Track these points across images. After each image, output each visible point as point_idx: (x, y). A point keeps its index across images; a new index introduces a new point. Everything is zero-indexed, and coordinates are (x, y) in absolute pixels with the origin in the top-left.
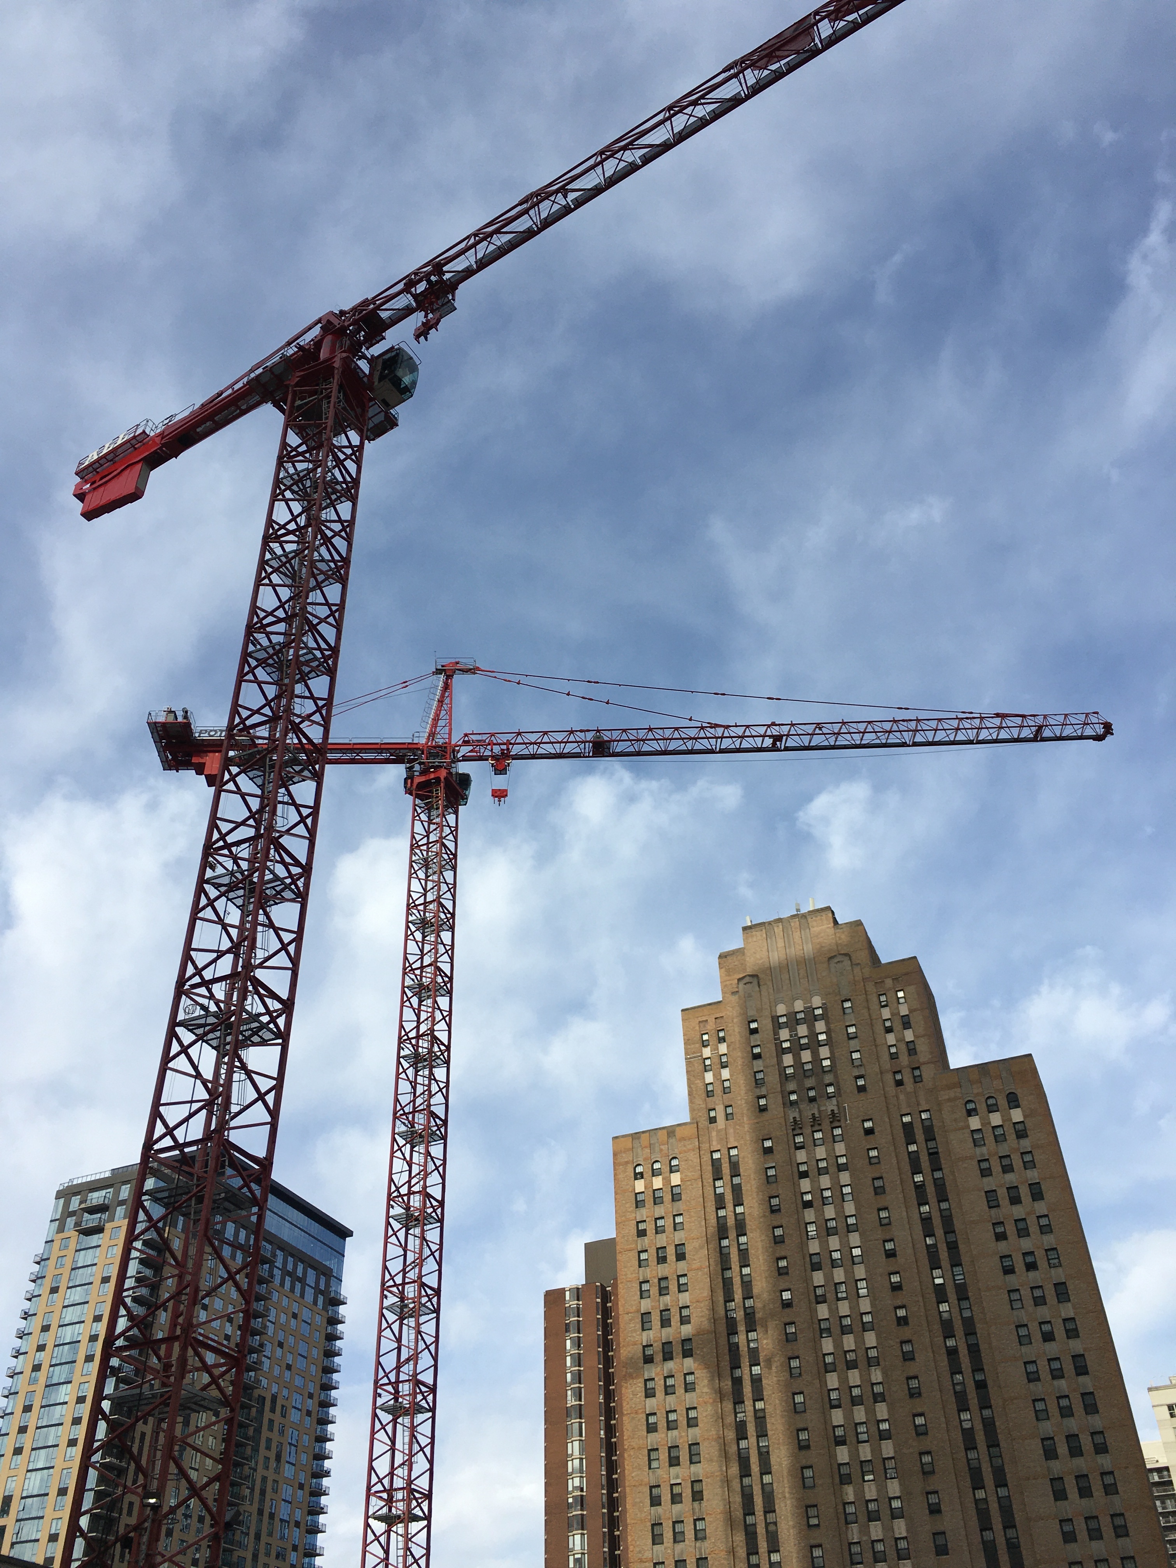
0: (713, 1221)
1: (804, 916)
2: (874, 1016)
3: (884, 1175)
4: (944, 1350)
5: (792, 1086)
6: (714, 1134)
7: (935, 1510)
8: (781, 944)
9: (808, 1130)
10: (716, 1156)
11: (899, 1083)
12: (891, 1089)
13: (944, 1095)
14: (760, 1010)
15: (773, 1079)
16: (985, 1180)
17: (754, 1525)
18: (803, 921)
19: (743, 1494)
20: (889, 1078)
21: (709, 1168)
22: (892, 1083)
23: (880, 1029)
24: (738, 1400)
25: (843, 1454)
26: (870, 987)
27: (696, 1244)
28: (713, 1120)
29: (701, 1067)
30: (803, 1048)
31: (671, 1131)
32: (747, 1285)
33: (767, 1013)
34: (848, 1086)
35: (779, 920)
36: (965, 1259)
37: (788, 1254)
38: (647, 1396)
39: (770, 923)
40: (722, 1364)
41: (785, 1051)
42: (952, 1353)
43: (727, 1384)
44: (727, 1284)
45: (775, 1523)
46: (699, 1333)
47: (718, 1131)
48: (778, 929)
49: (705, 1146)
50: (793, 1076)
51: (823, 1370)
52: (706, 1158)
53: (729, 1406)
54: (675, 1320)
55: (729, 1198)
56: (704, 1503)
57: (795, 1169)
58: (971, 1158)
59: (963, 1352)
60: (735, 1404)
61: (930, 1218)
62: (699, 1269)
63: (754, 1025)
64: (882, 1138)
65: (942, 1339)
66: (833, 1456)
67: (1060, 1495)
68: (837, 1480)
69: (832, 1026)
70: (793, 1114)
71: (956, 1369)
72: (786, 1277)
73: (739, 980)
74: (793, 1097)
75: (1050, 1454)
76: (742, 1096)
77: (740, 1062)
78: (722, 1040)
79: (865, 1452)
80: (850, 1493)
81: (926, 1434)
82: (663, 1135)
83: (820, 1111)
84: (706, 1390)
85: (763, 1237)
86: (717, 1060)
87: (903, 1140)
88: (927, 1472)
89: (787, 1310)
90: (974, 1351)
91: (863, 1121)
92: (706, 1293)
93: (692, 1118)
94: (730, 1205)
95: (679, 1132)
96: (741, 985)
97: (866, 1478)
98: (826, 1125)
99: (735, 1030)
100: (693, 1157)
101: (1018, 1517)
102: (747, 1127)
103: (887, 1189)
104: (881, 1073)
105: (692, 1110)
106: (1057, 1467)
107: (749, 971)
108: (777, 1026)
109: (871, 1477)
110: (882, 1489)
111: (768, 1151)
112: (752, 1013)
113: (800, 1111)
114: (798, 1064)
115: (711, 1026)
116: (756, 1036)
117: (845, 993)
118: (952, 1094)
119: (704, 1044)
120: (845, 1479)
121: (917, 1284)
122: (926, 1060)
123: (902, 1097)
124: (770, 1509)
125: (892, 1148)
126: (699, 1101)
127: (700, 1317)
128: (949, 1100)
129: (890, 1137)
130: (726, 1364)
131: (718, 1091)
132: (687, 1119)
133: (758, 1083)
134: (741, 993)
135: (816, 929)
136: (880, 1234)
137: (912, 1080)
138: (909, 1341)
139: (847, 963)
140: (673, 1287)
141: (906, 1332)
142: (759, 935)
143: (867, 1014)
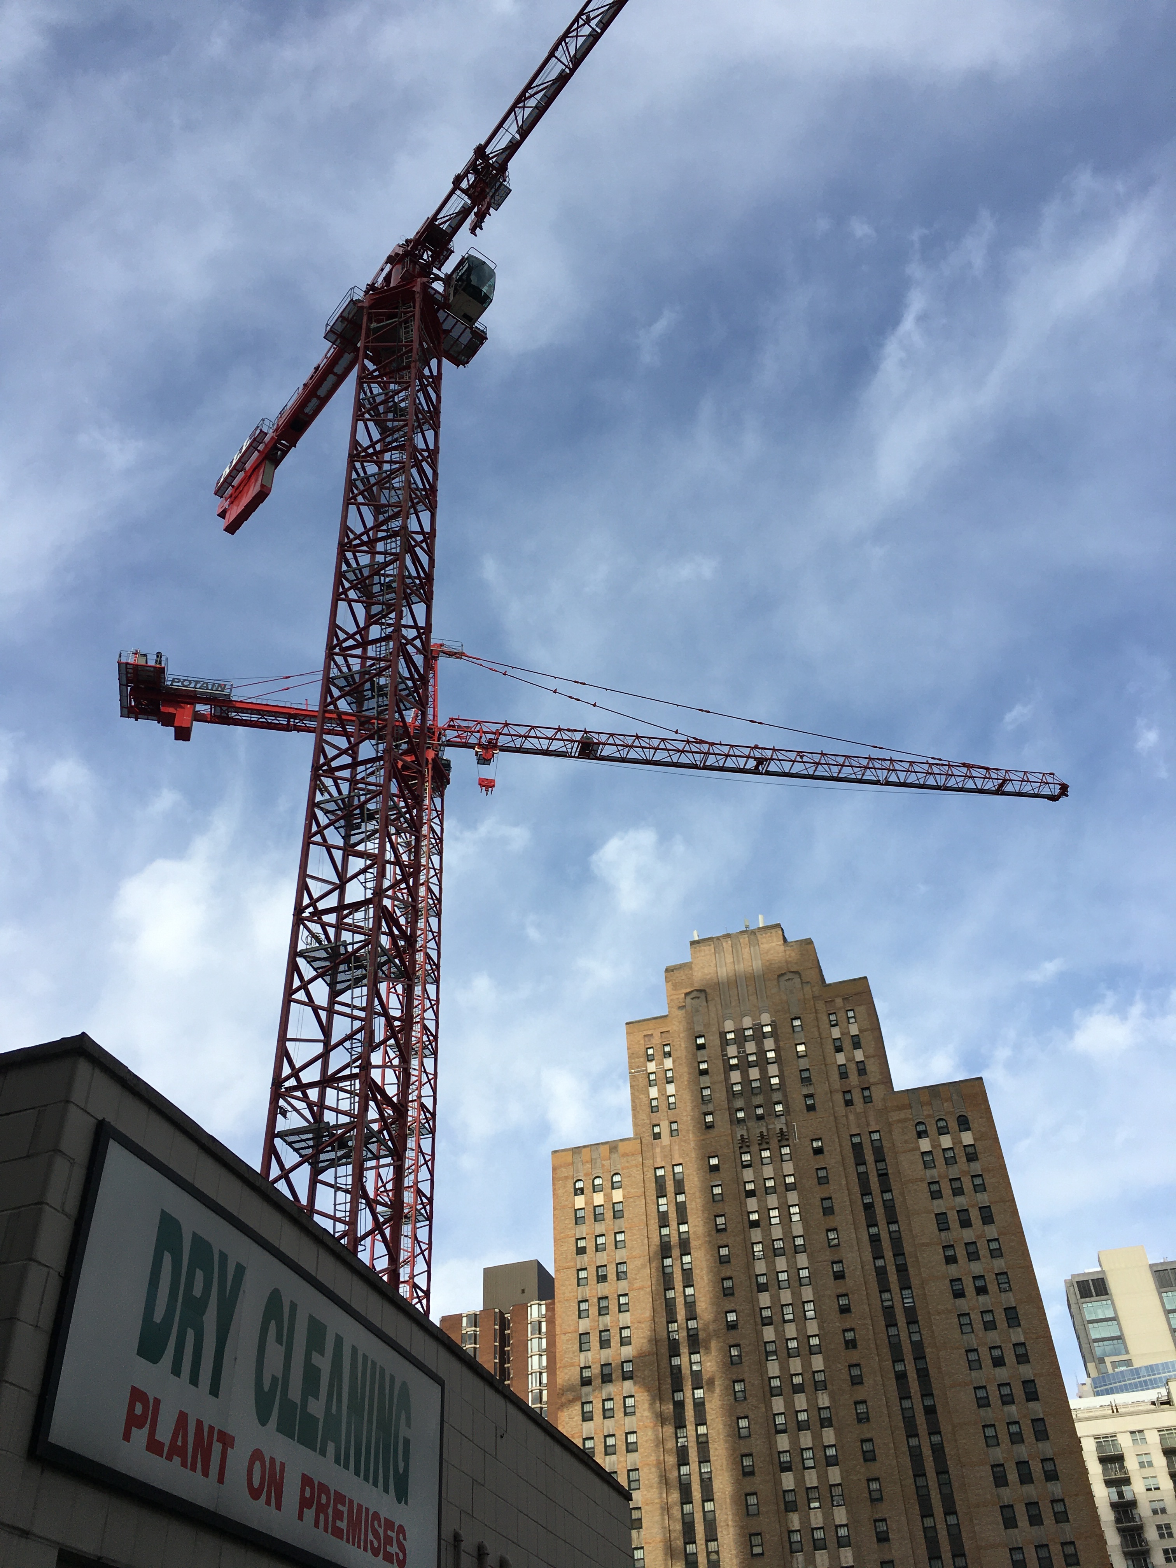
0: (656, 1240)
1: (753, 932)
2: (824, 1035)
3: (833, 1196)
4: (892, 1375)
5: (739, 1103)
6: (658, 1150)
7: (883, 1538)
8: (729, 959)
9: (755, 1148)
10: (660, 1172)
11: (849, 1103)
12: (841, 1109)
13: (894, 1116)
14: (707, 1025)
15: (721, 1096)
16: (935, 1202)
17: (695, 1554)
18: (752, 937)
19: (684, 1523)
20: (839, 1098)
21: (652, 1186)
22: (842, 1103)
23: (830, 1048)
24: (680, 1425)
25: (788, 1481)
26: (820, 1005)
27: (638, 1262)
28: (657, 1136)
29: (646, 1081)
30: (751, 1065)
31: (613, 1146)
32: (690, 1306)
33: (714, 1029)
34: (798, 1103)
35: (728, 936)
36: (915, 1282)
37: (734, 1274)
38: (584, 1420)
39: (718, 938)
40: (664, 1387)
41: (733, 1068)
42: (901, 1377)
43: (669, 1408)
44: (670, 1305)
45: (717, 1553)
46: (641, 1356)
47: (663, 1148)
48: (727, 945)
49: (649, 1162)
50: (741, 1093)
51: (768, 1394)
52: (650, 1175)
53: (669, 1430)
54: (615, 1341)
55: (673, 1216)
56: (643, 1532)
57: (742, 1188)
58: (922, 1180)
59: (912, 1376)
60: (676, 1428)
61: (880, 1240)
62: (641, 1288)
63: (700, 1041)
64: (831, 1159)
65: (890, 1363)
66: (778, 1482)
67: (1010, 1522)
68: (782, 1507)
69: (782, 1044)
70: (740, 1131)
71: (905, 1395)
72: (731, 1298)
73: (686, 994)
74: (741, 1115)
75: (1000, 1480)
76: (686, 1114)
77: (686, 1077)
78: (668, 1054)
79: (812, 1479)
80: (795, 1520)
81: (874, 1459)
82: (605, 1150)
83: (768, 1129)
84: (647, 1413)
85: (708, 1257)
86: (661, 1075)
87: (853, 1160)
88: (876, 1499)
89: (733, 1332)
90: (923, 1375)
91: (812, 1140)
92: (648, 1313)
93: (636, 1134)
94: (673, 1223)
95: (622, 1148)
96: (688, 999)
97: (812, 1505)
98: (774, 1143)
99: (681, 1045)
100: (637, 1174)
101: (968, 1545)
102: (692, 1144)
103: (836, 1208)
104: (831, 1092)
105: (635, 1125)
106: (1007, 1494)
107: (697, 986)
108: (725, 1043)
109: (817, 1504)
110: (828, 1516)
111: (715, 1169)
112: (699, 1029)
113: (748, 1130)
114: (746, 1081)
115: (656, 1040)
116: (703, 1052)
117: (795, 1011)
118: (903, 1115)
119: (650, 1059)
120: (791, 1507)
121: (866, 1307)
122: (876, 1080)
123: (852, 1117)
124: (711, 1536)
125: (841, 1169)
126: (644, 1116)
127: (640, 1337)
128: (899, 1121)
129: (839, 1158)
130: (667, 1386)
131: (663, 1106)
132: (630, 1134)
133: (704, 1100)
134: (689, 1008)
135: (765, 947)
136: (827, 1255)
137: (862, 1100)
138: (858, 1365)
139: (797, 980)
140: (614, 1307)
141: (854, 1356)
142: (708, 950)
143: (817, 1033)
